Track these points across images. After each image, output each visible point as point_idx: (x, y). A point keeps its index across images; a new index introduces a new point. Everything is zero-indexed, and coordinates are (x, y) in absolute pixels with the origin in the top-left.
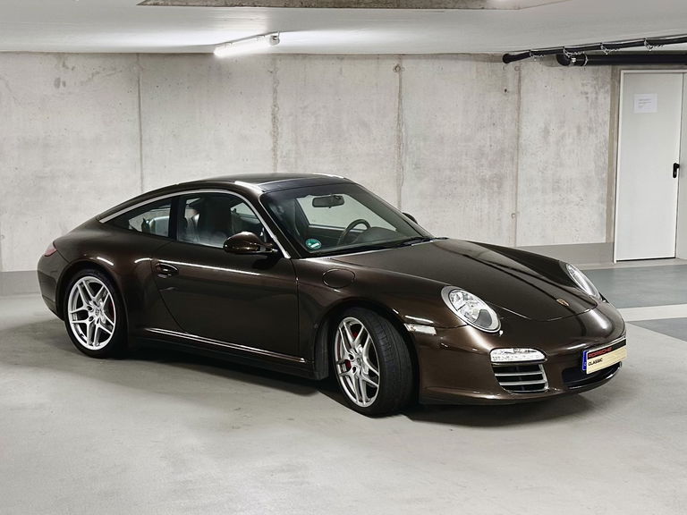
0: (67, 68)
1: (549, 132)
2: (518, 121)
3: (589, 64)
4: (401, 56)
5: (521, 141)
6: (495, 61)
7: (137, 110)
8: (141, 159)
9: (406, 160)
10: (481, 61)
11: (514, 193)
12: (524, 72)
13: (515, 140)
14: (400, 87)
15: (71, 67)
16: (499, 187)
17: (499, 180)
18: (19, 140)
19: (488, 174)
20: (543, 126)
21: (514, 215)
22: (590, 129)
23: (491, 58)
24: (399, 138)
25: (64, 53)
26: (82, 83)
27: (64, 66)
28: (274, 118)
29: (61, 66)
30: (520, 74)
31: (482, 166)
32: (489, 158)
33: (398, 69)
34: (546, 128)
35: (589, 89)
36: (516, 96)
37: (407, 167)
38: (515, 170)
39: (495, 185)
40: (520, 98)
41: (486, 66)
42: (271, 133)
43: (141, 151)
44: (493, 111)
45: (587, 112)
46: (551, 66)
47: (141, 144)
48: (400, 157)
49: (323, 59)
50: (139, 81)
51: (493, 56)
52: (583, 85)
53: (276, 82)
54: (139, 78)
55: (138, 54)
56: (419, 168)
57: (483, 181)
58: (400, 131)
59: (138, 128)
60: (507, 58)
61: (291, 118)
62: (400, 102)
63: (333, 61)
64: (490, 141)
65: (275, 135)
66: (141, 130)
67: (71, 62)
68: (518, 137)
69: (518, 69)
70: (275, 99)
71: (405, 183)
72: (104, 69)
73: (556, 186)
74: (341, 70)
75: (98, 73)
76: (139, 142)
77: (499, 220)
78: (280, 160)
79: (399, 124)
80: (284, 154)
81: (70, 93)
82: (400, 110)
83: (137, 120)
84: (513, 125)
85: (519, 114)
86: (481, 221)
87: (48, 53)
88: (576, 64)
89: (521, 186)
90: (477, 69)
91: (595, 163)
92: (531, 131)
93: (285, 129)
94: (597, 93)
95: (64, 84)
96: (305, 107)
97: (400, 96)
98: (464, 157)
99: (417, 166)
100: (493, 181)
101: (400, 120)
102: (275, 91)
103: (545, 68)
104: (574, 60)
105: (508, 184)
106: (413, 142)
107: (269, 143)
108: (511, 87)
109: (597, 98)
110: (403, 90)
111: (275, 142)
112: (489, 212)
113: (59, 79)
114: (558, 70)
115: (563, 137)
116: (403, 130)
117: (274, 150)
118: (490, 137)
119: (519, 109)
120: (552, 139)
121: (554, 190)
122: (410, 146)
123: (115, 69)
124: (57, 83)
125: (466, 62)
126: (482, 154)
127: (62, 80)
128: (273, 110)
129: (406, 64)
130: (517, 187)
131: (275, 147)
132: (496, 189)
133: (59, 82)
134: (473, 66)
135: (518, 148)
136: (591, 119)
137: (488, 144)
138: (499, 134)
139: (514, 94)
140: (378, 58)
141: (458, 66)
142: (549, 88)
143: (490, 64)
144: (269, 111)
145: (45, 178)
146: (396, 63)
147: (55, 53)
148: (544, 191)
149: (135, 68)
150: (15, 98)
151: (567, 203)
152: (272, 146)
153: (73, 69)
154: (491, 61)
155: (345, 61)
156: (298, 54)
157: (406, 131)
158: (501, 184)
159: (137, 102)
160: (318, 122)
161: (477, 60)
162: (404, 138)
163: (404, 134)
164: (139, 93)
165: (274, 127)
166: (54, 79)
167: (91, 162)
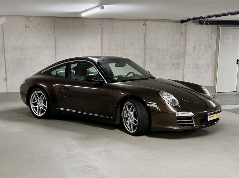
0: (29, 21)
1: (195, 48)
2: (185, 44)
3: (210, 24)
4: (146, 20)
5: (186, 51)
7: (54, 37)
8: (56, 54)
9: (147, 57)
11: (183, 69)
12: (187, 27)
13: (184, 50)
14: (145, 31)
15: (31, 21)
16: (178, 67)
17: (178, 64)
18: (13, 46)
19: (174, 62)
20: (193, 45)
21: (183, 76)
22: (209, 47)
23: (176, 22)
24: (145, 49)
25: (28, 16)
26: (35, 27)
27: (28, 20)
28: (102, 41)
31: (173, 59)
32: (175, 56)
33: (145, 24)
34: (194, 46)
35: (209, 33)
36: (185, 35)
37: (147, 59)
38: (184, 61)
39: (177, 66)
40: (186, 36)
41: (175, 24)
42: (100, 46)
43: (55, 51)
44: (176, 40)
45: (209, 41)
46: (197, 25)
48: (145, 55)
49: (118, 20)
51: (177, 21)
52: (207, 32)
53: (103, 28)
54: (55, 25)
55: (54, 17)
57: (173, 64)
59: (54, 43)
60: (182, 22)
61: (107, 41)
62: (145, 36)
63: (122, 21)
65: (102, 47)
66: (55, 44)
67: (31, 19)
68: (185, 49)
69: (186, 26)
70: (102, 34)
71: (146, 64)
72: (42, 22)
73: (197, 66)
74: (125, 24)
75: (40, 23)
76: (55, 48)
77: (178, 78)
80: (105, 54)
81: (30, 30)
82: (145, 39)
83: (54, 41)
87: (23, 16)
88: (205, 24)
89: (185, 66)
90: (171, 25)
91: (211, 59)
92: (189, 48)
93: (105, 45)
94: (212, 34)
95: (29, 27)
96: (113, 37)
97: (145, 35)
98: (166, 56)
99: (150, 59)
100: (176, 65)
101: (145, 43)
102: (102, 32)
103: (195, 25)
104: (205, 23)
105: (181, 66)
106: (149, 51)
107: (100, 49)
108: (183, 31)
109: (212, 36)
111: (102, 49)
112: (175, 75)
114: (200, 26)
115: (200, 49)
116: (146, 46)
118: (176, 49)
119: (186, 40)
120: (196, 50)
121: (197, 68)
122: (148, 52)
123: (46, 22)
124: (26, 27)
125: (168, 23)
126: (173, 55)
127: (28, 25)
128: (101, 39)
129: (148, 23)
131: (102, 51)
132: (177, 67)
133: (27, 26)
134: (171, 23)
135: (185, 53)
136: (210, 44)
137: (175, 51)
138: (179, 48)
139: (184, 34)
140: (138, 21)
141: (165, 24)
142: (196, 32)
143: (176, 24)
144: (100, 38)
145: (22, 60)
146: (144, 22)
147: (25, 16)
148: (193, 68)
149: (53, 22)
150: (11, 32)
151: (201, 72)
152: (101, 51)
153: (31, 22)
154: (177, 23)
155: (126, 21)
156: (110, 19)
157: (147, 46)
158: (179, 66)
159: (54, 34)
160: (117, 43)
161: (172, 22)
162: (146, 49)
163: (146, 47)
164: (55, 31)
165: (101, 44)
166: (25, 25)
167: (38, 55)
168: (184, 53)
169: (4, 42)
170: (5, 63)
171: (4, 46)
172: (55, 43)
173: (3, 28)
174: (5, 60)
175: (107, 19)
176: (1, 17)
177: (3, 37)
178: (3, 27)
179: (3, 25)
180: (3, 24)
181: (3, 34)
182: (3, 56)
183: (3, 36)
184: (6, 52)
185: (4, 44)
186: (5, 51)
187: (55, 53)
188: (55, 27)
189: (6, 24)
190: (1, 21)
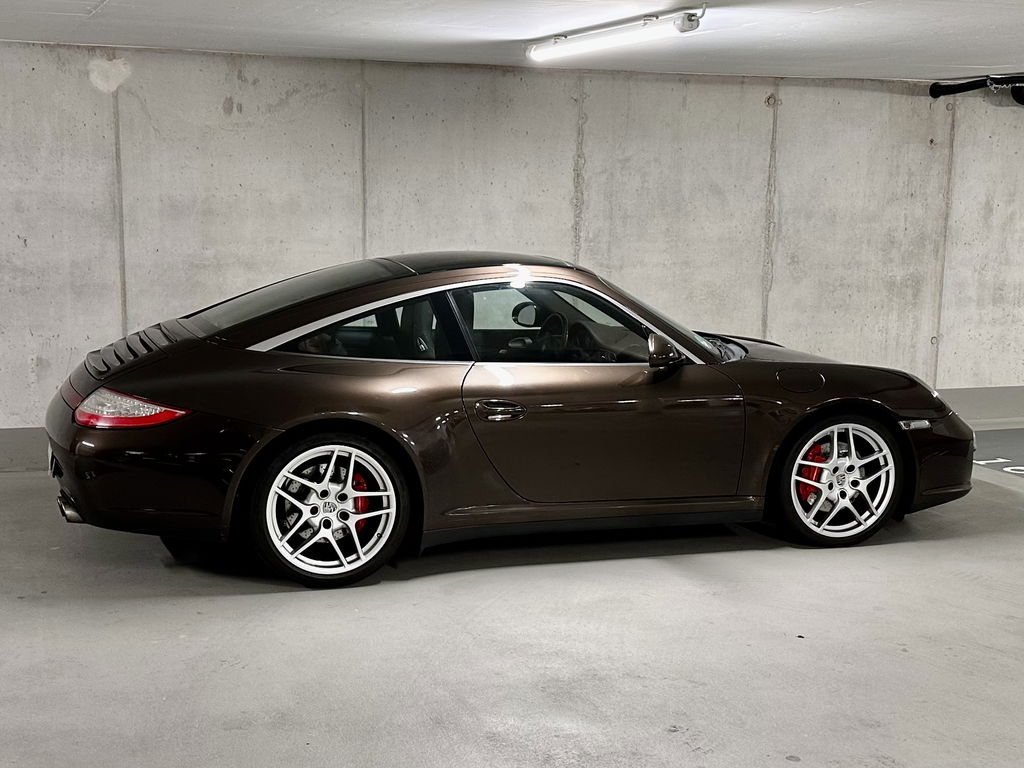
0: (246, 80)
1: (991, 210)
2: (948, 193)
4: (778, 81)
5: (949, 223)
6: (918, 94)
7: (358, 156)
8: (364, 239)
9: (777, 250)
10: (898, 93)
11: (937, 306)
12: (959, 113)
13: (941, 222)
14: (774, 132)
15: (251, 81)
16: (915, 296)
17: (916, 283)
19: (899, 273)
20: (982, 199)
21: (935, 340)
23: (912, 89)
24: (769, 214)
25: (241, 56)
26: (269, 108)
27: (239, 78)
28: (578, 176)
29: (235, 77)
30: (953, 116)
31: (891, 261)
32: (902, 249)
33: (771, 100)
34: (988, 203)
36: (946, 151)
37: (779, 260)
38: (939, 268)
39: (909, 292)
40: (952, 155)
41: (904, 103)
42: (571, 202)
44: (911, 174)
46: (1000, 105)
47: (365, 213)
48: (768, 244)
49: (657, 80)
50: (362, 108)
51: (915, 84)
53: (583, 117)
54: (363, 101)
55: (362, 62)
56: (797, 262)
57: (891, 285)
58: (771, 202)
60: (937, 90)
61: (603, 178)
62: (773, 157)
63: (673, 85)
64: (906, 220)
65: (578, 205)
66: (364, 191)
67: (252, 71)
68: (946, 218)
69: (951, 108)
70: (580, 144)
71: (774, 285)
72: (306, 85)
73: (998, 295)
74: (685, 99)
75: (296, 91)
76: (361, 211)
77: (912, 347)
78: (583, 245)
79: (769, 191)
80: (591, 236)
81: (249, 124)
82: (772, 167)
83: (359, 173)
84: (941, 196)
85: (949, 179)
86: (886, 348)
87: (214, 54)
89: (948, 295)
90: (890, 104)
92: (966, 209)
93: (594, 197)
95: (240, 109)
96: (628, 160)
98: (865, 246)
99: (794, 260)
100: (906, 286)
101: (771, 183)
102: (580, 132)
103: (992, 109)
105: (928, 291)
106: (790, 221)
107: (568, 216)
108: (941, 136)
110: (778, 136)
111: (578, 216)
112: (898, 335)
113: (231, 99)
114: (1010, 113)
115: (1011, 217)
116: (775, 201)
117: (576, 228)
118: (906, 215)
119: (950, 172)
120: (996, 220)
121: (994, 301)
122: (785, 227)
123: (324, 86)
124: (229, 106)
125: (875, 94)
126: (893, 243)
127: (236, 101)
128: (577, 164)
129: (786, 94)
130: (941, 295)
131: (577, 223)
132: (909, 298)
133: (232, 104)
134: (886, 97)
135: (945, 231)
137: (902, 226)
138: (919, 212)
139: (943, 147)
140: (743, 83)
141: (862, 100)
142: (995, 138)
143: (910, 99)
144: (571, 163)
145: (205, 266)
146: (769, 91)
147: (224, 55)
148: (980, 303)
149: (358, 86)
150: (156, 130)
151: (1013, 321)
152: (573, 222)
153: (255, 82)
154: (913, 94)
155: (691, 86)
156: (618, 72)
157: (780, 204)
158: (918, 291)
159: (358, 147)
160: (646, 185)
161: (891, 91)
162: (776, 212)
163: (777, 207)
164: (363, 128)
165: (576, 191)
166: (223, 100)
167: (281, 242)
168: (941, 236)
169: (119, 182)
170: (124, 283)
171: (121, 200)
172: (364, 184)
173: (116, 114)
174: (123, 268)
176: (110, 60)
177: (118, 157)
178: (116, 107)
179: (115, 95)
180: (117, 92)
181: (117, 143)
182: (112, 246)
183: (118, 150)
185: (120, 191)
186: (121, 224)
187: (360, 235)
188: (366, 107)
189: (129, 92)
190: (107, 75)
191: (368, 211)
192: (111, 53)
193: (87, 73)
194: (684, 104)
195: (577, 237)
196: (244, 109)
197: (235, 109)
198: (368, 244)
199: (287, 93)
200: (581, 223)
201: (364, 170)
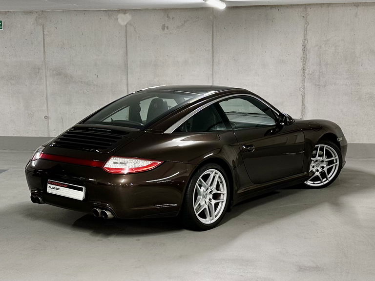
7: (211, 43)
8: (213, 75)
15: (171, 18)
18: (140, 62)
25: (168, 9)
26: (178, 27)
27: (167, 17)
28: (304, 48)
42: (301, 59)
47: (213, 65)
49: (342, 6)
50: (213, 25)
53: (307, 23)
54: (213, 23)
61: (317, 48)
63: (350, 8)
65: (304, 60)
66: (213, 56)
67: (171, 15)
70: (305, 35)
72: (192, 18)
74: (356, 13)
75: (188, 20)
76: (211, 63)
78: (307, 76)
80: (310, 72)
81: (170, 33)
83: (211, 50)
87: (159, 9)
93: (312, 57)
95: (168, 28)
96: (328, 40)
102: (306, 30)
107: (300, 65)
111: (304, 64)
117: (304, 70)
123: (198, 18)
124: (163, 28)
128: (304, 42)
131: (304, 67)
133: (165, 26)
144: (301, 43)
147: (163, 9)
150: (139, 37)
152: (302, 67)
153: (173, 19)
156: (324, 4)
159: (211, 39)
160: (337, 51)
164: (213, 32)
165: (304, 54)
166: (162, 25)
167: (182, 76)
169: (127, 56)
171: (127, 61)
172: (213, 54)
173: (126, 32)
174: (127, 84)
175: (317, 4)
176: (125, 14)
177: (127, 47)
178: (126, 30)
179: (126, 26)
180: (126, 25)
181: (126, 42)
183: (127, 44)
184: (129, 70)
185: (127, 59)
186: (127, 70)
187: (211, 73)
188: (214, 26)
189: (131, 25)
190: (123, 20)
191: (214, 63)
192: (124, 12)
193: (117, 19)
194: (356, 15)
195: (304, 73)
196: (169, 28)
197: (166, 29)
198: (214, 77)
199: (184, 21)
200: (306, 67)
201: (213, 48)
